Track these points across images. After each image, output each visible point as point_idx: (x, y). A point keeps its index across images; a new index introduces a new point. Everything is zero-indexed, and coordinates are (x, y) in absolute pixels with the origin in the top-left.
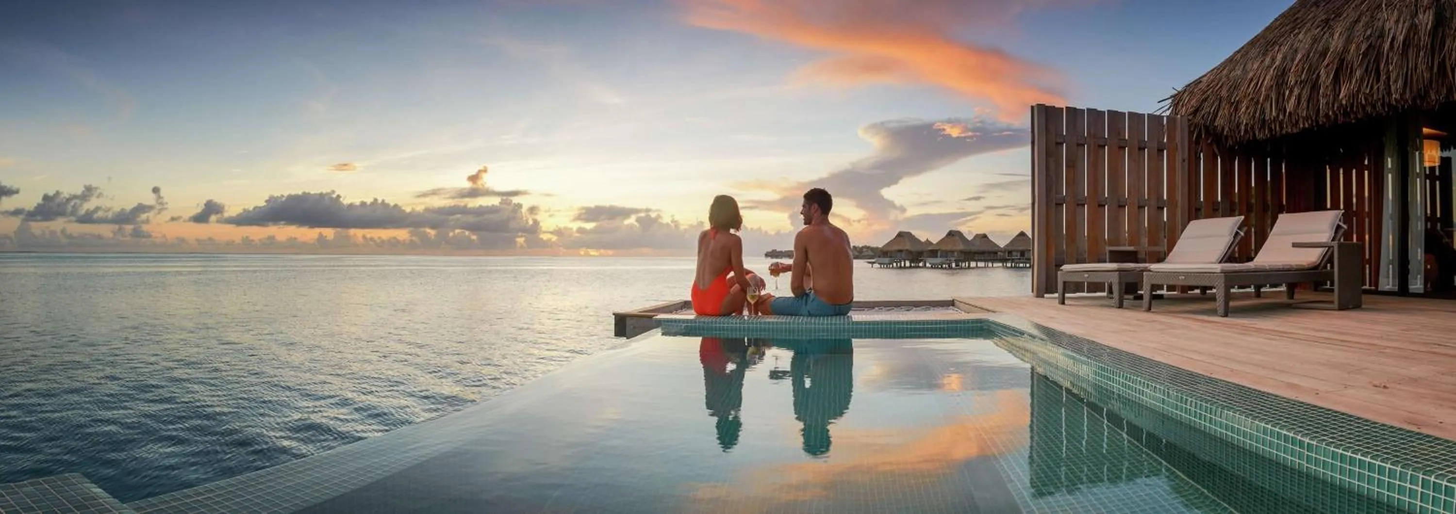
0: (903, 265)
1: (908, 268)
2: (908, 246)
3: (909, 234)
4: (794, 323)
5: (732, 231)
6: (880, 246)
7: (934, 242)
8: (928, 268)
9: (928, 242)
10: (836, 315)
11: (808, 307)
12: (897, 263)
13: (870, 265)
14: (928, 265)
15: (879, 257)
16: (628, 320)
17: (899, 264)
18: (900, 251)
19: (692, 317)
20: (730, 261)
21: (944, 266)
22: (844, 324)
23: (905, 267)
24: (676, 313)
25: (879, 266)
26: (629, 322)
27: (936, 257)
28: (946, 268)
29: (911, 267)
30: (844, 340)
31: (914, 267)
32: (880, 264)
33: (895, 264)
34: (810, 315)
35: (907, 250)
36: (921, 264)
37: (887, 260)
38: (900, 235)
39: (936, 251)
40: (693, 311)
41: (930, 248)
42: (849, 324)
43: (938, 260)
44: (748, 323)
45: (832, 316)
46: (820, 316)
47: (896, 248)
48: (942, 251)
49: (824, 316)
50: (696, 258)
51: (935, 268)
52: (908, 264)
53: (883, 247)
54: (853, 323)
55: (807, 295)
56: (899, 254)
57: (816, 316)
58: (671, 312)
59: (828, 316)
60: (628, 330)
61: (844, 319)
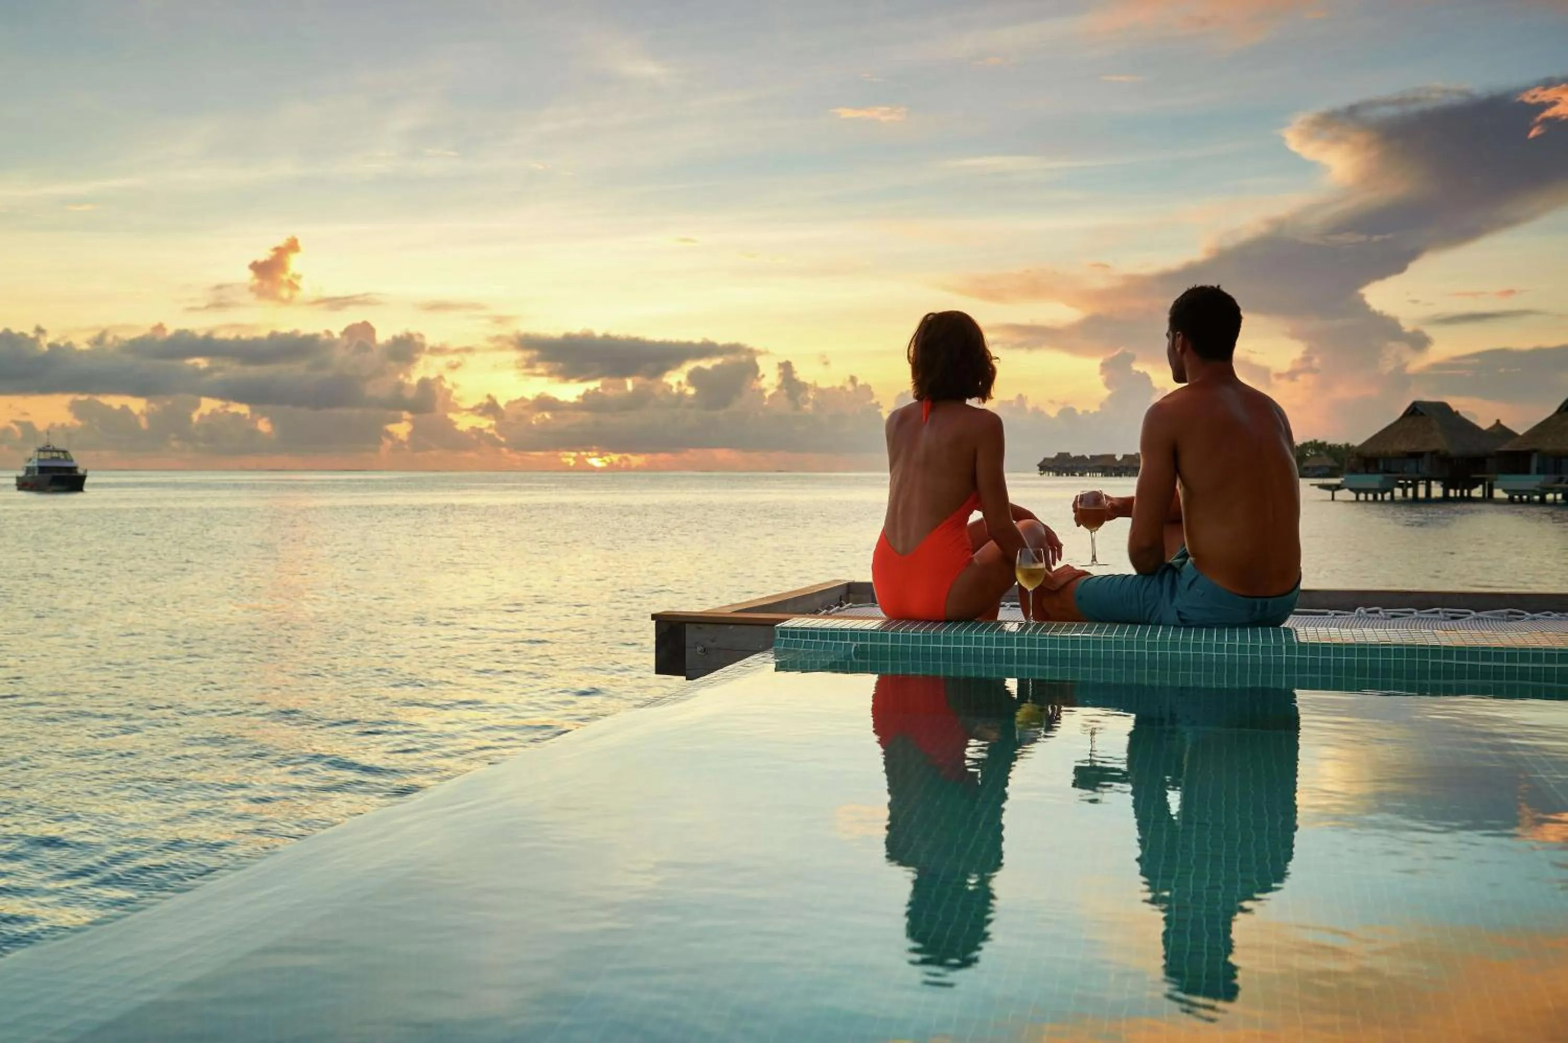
0: (1422, 493)
1: (1438, 501)
2: (1439, 442)
3: (1443, 408)
4: (1140, 645)
5: (973, 402)
6: (1357, 441)
7: (1521, 433)
8: (1500, 502)
9: (1500, 431)
10: (1254, 624)
11: (1177, 601)
12: (1404, 487)
13: (1328, 494)
14: (1498, 493)
15: (1353, 471)
16: (690, 629)
17: (1410, 492)
18: (1416, 456)
19: (872, 625)
20: (974, 478)
21: (1550, 497)
22: (1278, 649)
23: (1428, 499)
24: (827, 615)
25: (1352, 496)
26: (691, 635)
27: (1527, 471)
28: (1555, 503)
29: (1446, 499)
30: (1277, 690)
31: (1455, 500)
32: (1357, 491)
33: (1398, 492)
34: (1184, 623)
35: (1434, 453)
36: (1477, 492)
37: (1374, 480)
38: (1415, 411)
39: (1527, 455)
40: (878, 611)
41: (1505, 448)
42: (1290, 649)
43: (1532, 481)
44: (1021, 642)
45: (1243, 626)
46: (1209, 626)
47: (1403, 446)
48: (1544, 456)
49: (1221, 626)
50: (888, 474)
51: (1521, 501)
52: (1437, 491)
53: (1361, 446)
54: (1303, 647)
55: (1175, 570)
56: (1412, 464)
57: (1199, 626)
58: (815, 612)
59: (1232, 626)
60: (692, 654)
61: (1277, 636)
